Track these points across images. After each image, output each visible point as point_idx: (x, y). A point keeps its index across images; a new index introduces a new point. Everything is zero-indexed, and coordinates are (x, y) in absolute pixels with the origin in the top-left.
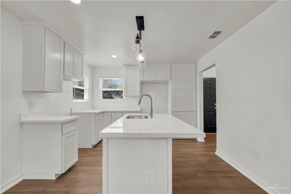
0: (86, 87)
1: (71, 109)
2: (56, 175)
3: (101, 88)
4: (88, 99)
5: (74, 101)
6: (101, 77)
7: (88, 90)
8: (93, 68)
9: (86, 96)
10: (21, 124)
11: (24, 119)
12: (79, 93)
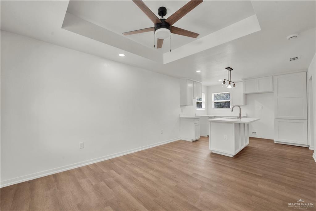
0: (203, 100)
1: (196, 114)
2: (192, 140)
3: (213, 100)
4: (205, 108)
5: (197, 109)
6: (213, 93)
7: (205, 102)
8: (208, 87)
9: (204, 106)
10: (180, 118)
11: (181, 116)
12: (199, 105)
